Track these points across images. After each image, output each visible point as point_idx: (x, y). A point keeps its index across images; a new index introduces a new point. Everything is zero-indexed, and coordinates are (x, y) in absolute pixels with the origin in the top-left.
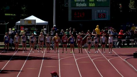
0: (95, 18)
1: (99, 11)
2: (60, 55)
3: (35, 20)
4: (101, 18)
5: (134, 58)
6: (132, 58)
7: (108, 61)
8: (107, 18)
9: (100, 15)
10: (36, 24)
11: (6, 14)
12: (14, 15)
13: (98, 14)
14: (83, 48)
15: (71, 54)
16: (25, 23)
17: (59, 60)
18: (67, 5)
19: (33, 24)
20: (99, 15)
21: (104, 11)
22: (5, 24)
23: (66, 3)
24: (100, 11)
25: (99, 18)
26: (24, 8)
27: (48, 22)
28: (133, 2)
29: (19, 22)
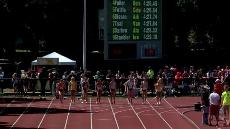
0: (141, 55)
1: (146, 46)
2: (92, 107)
3: (58, 59)
4: (149, 56)
5: (195, 111)
6: (192, 111)
7: (160, 114)
8: (158, 56)
9: (148, 51)
10: (60, 64)
11: (17, 51)
12: (29, 51)
13: (146, 50)
14: (125, 97)
15: (108, 106)
16: (44, 63)
17: (91, 114)
18: (102, 37)
19: (55, 63)
20: (146, 52)
21: (154, 46)
22: (16, 63)
23: (100, 35)
24: (148, 46)
25: (146, 56)
26: (42, 41)
27: (75, 61)
28: (193, 34)
29: (36, 61)
